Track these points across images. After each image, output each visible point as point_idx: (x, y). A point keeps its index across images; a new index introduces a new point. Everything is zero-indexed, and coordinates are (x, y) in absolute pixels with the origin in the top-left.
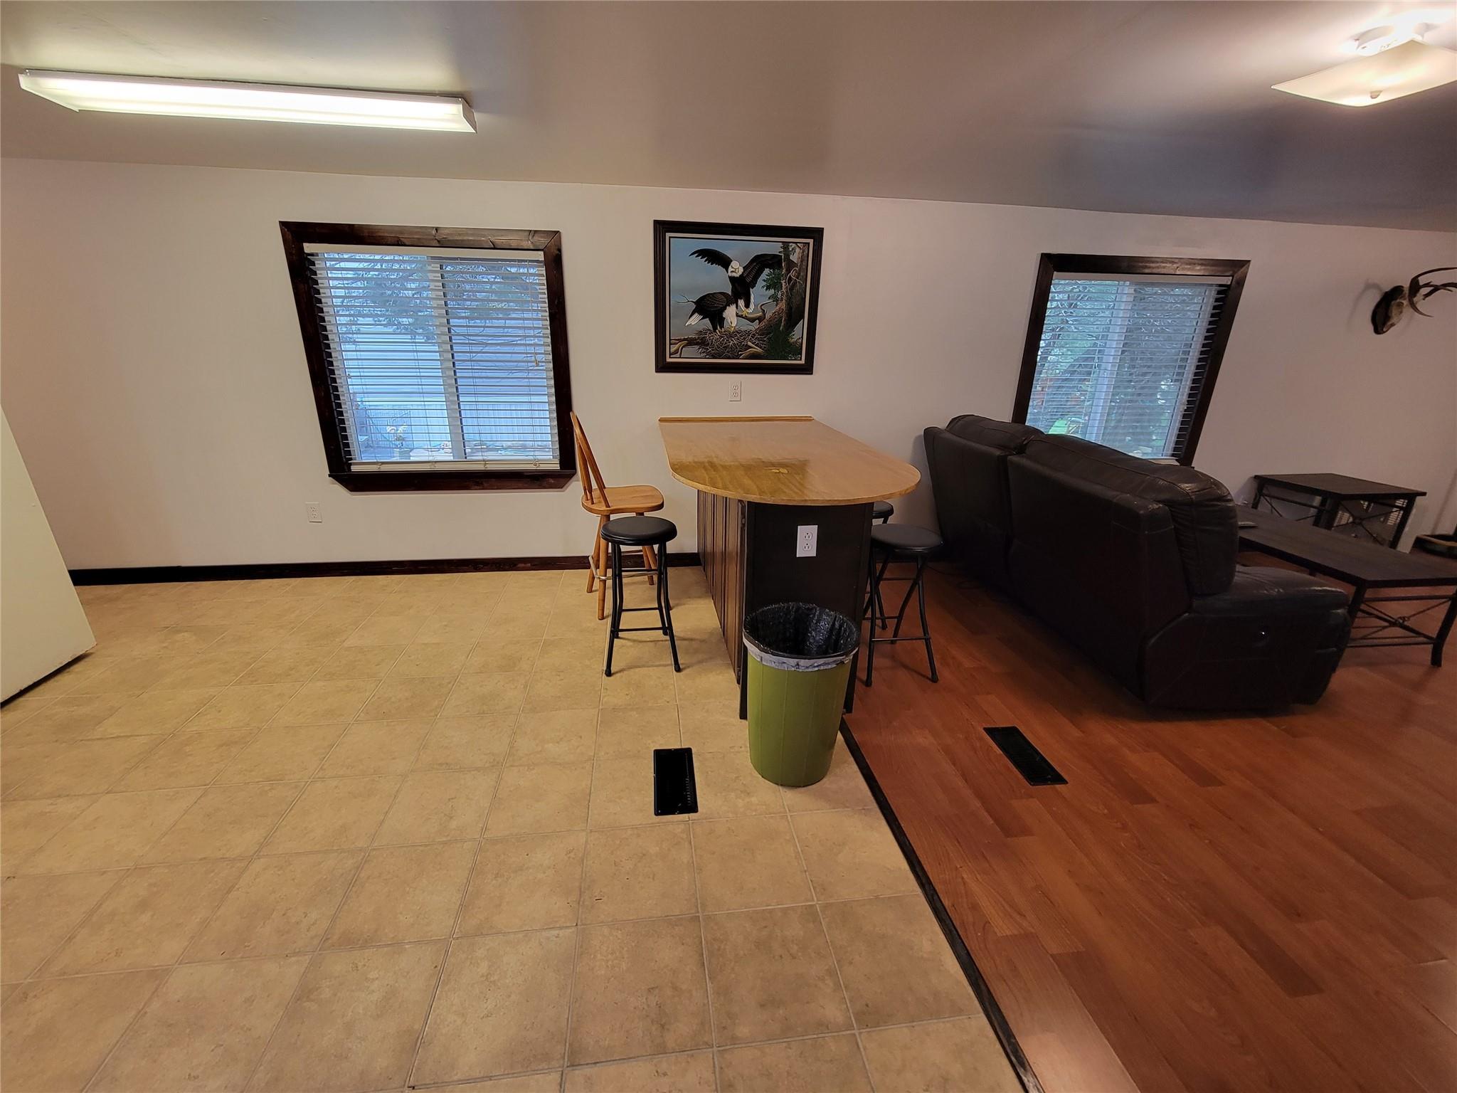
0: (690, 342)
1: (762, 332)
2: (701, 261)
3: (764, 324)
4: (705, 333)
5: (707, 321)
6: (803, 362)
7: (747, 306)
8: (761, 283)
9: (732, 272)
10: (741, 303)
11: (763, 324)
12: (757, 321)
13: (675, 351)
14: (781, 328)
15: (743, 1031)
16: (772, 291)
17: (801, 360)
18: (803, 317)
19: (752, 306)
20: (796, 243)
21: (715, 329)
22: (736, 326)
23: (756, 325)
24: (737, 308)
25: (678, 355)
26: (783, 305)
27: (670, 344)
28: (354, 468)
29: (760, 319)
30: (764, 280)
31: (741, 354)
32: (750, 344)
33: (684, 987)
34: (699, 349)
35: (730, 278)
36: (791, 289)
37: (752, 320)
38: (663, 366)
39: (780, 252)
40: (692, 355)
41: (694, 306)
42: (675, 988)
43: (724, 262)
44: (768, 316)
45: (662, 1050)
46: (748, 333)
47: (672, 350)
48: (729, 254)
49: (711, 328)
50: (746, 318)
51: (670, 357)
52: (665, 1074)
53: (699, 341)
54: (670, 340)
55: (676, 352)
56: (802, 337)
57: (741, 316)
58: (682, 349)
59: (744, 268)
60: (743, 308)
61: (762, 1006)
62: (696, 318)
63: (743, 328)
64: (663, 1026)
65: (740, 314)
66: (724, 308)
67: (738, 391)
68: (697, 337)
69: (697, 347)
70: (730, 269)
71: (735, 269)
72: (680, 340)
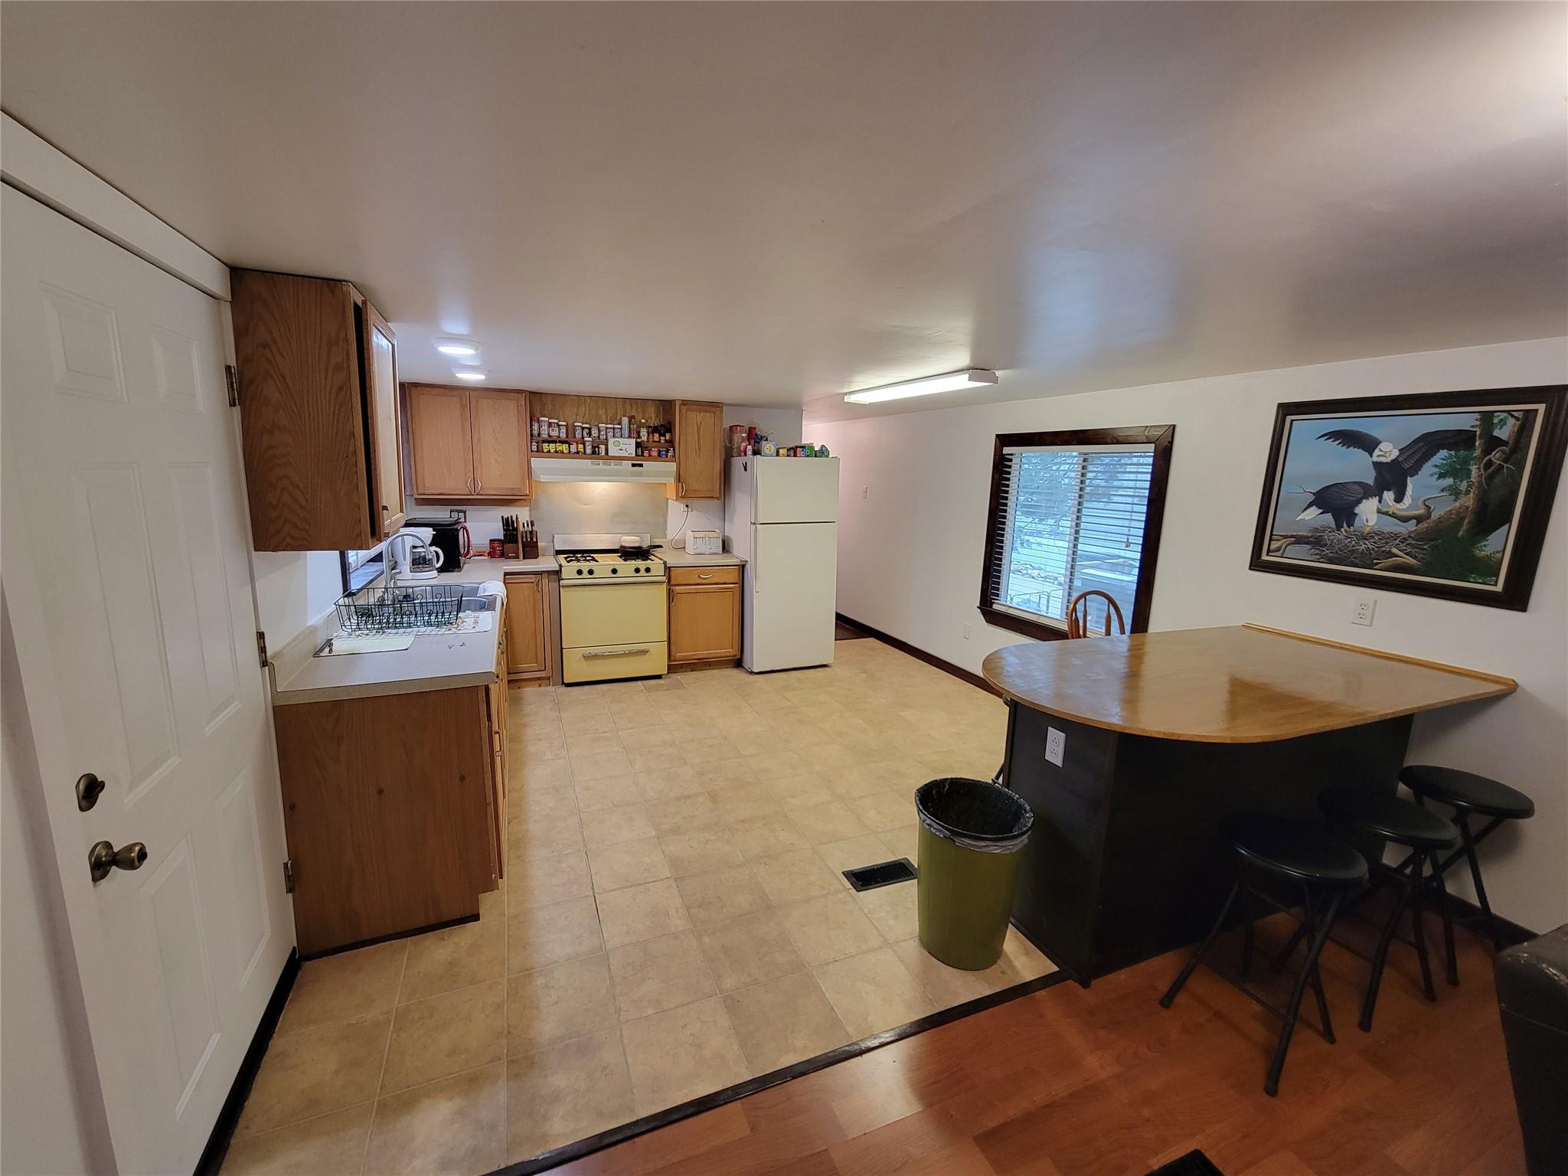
0: (1299, 540)
1: (1420, 537)
2: (1333, 445)
3: (1426, 525)
4: (1323, 531)
5: (1329, 517)
6: (1499, 588)
7: (1399, 499)
8: (1429, 468)
9: (1378, 456)
10: (1389, 496)
11: (1424, 525)
12: (1414, 521)
13: (1278, 548)
14: (1461, 533)
15: (706, 939)
16: (1449, 481)
17: (1496, 585)
18: (1508, 520)
19: (1407, 500)
20: (1508, 412)
21: (1339, 527)
22: (1375, 525)
23: (1412, 526)
24: (1380, 501)
25: (1279, 554)
26: (1469, 501)
27: (1271, 540)
28: (995, 606)
29: (1419, 519)
30: (1436, 466)
31: (1377, 564)
32: (1395, 550)
33: (724, 911)
34: (1311, 549)
35: (1375, 464)
36: (1490, 478)
37: (1405, 519)
38: (1257, 564)
39: (1472, 427)
40: (1299, 556)
41: (1312, 498)
42: (722, 907)
43: (1368, 444)
44: (1435, 516)
45: (688, 908)
46: (1396, 536)
47: (1273, 547)
48: (1375, 433)
49: (1333, 525)
50: (1394, 516)
51: (1267, 555)
52: (677, 912)
53: (1314, 540)
54: (1271, 534)
55: (1278, 550)
56: (1504, 551)
57: (1386, 513)
58: (1286, 547)
59: (1400, 450)
60: (1391, 503)
61: (723, 946)
62: (1314, 511)
63: (1386, 530)
64: (701, 906)
65: (1385, 510)
66: (1359, 502)
67: (1369, 613)
68: (1309, 535)
69: (1309, 547)
70: (1377, 452)
71: (1386, 452)
72: (1286, 537)
